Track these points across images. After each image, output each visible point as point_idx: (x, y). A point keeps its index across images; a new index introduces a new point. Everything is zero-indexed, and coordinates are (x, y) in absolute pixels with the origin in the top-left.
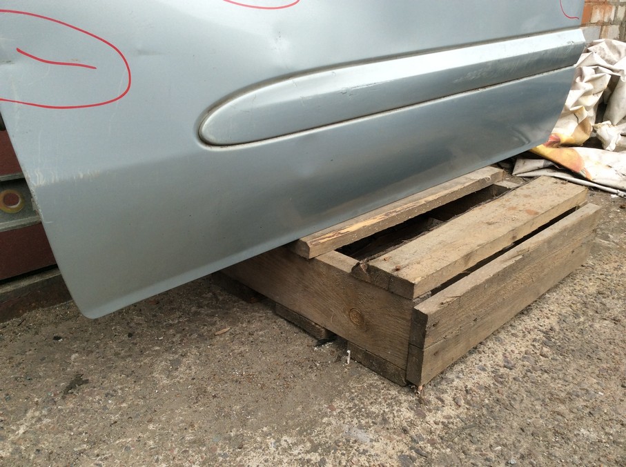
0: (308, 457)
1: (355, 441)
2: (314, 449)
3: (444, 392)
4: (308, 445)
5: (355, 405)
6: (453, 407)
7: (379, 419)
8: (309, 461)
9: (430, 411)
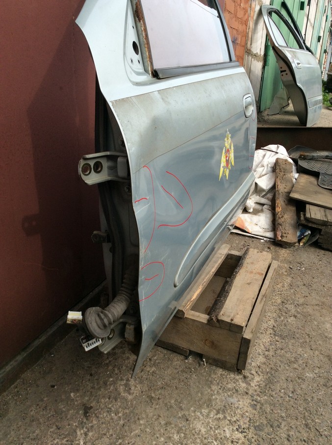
0: (218, 416)
1: (232, 404)
2: (218, 412)
3: (251, 370)
4: (215, 411)
5: (221, 387)
6: (258, 376)
7: (234, 391)
8: (219, 418)
9: (250, 381)
